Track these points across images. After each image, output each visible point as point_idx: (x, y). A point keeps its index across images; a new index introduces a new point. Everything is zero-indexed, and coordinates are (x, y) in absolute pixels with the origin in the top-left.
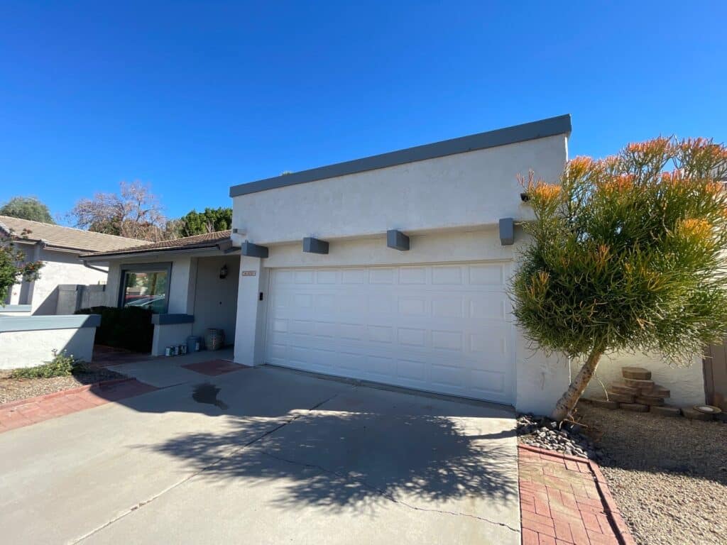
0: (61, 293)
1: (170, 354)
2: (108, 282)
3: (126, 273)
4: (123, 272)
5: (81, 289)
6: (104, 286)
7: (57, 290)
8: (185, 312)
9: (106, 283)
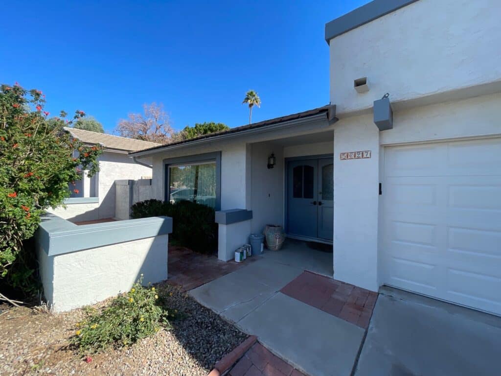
0: (118, 188)
1: (241, 259)
2: (153, 177)
3: (169, 167)
4: (166, 166)
5: (131, 183)
6: (151, 180)
7: (115, 184)
8: (244, 208)
9: (151, 178)
